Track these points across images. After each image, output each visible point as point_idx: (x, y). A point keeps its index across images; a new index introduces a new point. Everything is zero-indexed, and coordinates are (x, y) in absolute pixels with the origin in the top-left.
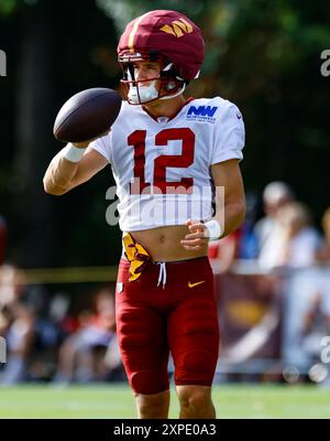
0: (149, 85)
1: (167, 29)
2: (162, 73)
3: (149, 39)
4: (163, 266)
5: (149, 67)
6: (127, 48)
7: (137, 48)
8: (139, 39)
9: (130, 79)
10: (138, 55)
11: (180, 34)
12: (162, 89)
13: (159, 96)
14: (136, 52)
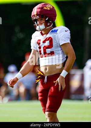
1: (45, 8)
6: (34, 15)
11: (49, 9)
13: (46, 28)
14: (37, 16)
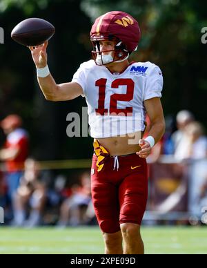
0: (107, 54)
1: (118, 22)
2: (116, 47)
3: (108, 28)
4: (116, 158)
5: (108, 44)
6: (96, 33)
7: (101, 33)
8: (102, 27)
9: (97, 50)
10: (102, 37)
11: (126, 25)
12: (116, 56)
13: (114, 61)
14: (101, 35)
